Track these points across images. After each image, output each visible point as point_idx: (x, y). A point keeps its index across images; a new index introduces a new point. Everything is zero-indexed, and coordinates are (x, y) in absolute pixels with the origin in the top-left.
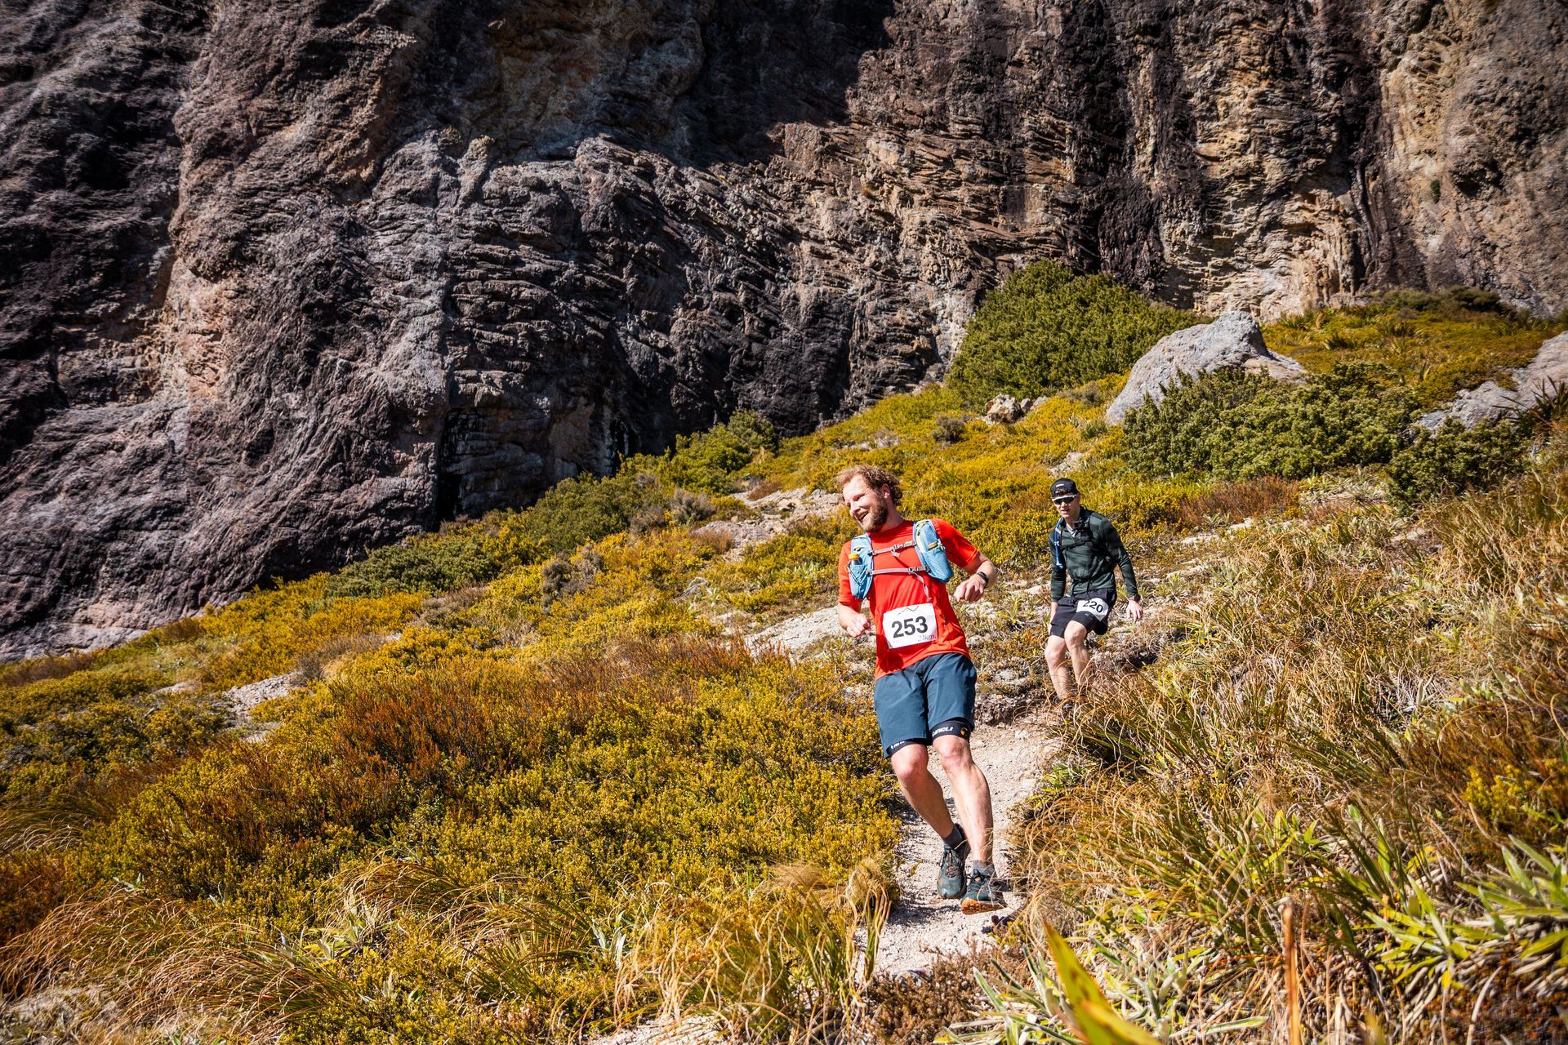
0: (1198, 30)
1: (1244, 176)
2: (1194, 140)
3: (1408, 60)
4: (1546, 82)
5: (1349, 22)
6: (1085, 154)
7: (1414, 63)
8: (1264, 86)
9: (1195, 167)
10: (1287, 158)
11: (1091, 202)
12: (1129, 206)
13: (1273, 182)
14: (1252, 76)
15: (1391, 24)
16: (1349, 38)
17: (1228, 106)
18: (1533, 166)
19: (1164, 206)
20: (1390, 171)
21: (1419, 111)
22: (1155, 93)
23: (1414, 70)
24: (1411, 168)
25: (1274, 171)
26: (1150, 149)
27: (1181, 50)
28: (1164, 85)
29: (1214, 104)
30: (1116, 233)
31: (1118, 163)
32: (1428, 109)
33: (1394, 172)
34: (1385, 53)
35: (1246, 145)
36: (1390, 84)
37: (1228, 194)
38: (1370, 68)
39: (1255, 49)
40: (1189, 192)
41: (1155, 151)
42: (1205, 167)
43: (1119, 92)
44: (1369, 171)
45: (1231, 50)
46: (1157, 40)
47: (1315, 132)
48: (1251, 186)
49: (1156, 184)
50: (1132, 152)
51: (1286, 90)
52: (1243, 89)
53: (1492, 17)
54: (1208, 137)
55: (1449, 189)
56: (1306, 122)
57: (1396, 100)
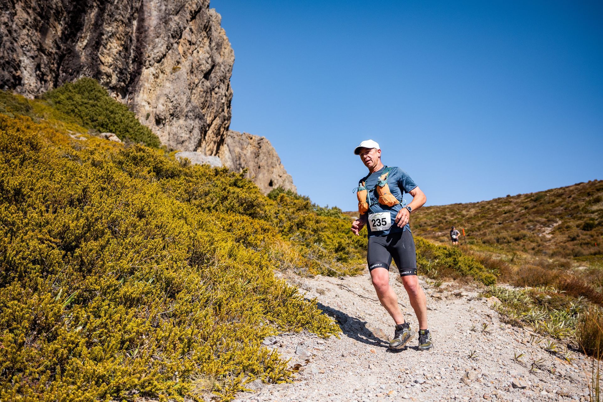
0: (112, 14)
1: (109, 76)
2: (98, 51)
3: (152, 69)
4: (180, 103)
5: (141, 44)
6: (66, 29)
7: (154, 72)
8: (121, 48)
9: (96, 61)
10: (119, 78)
11: (64, 49)
12: (74, 60)
13: (113, 83)
14: (119, 42)
15: (153, 56)
16: (140, 49)
17: (111, 48)
18: (171, 125)
19: (85, 69)
20: (136, 100)
21: (150, 88)
22: (93, 25)
23: (154, 75)
24: (142, 104)
25: (114, 81)
26: (85, 43)
27: (106, 16)
28: (97, 24)
29: (107, 43)
30: (68, 68)
31: (72, 40)
32: (152, 89)
33: (137, 102)
34: (147, 63)
35: (111, 65)
36: (145, 73)
37: (102, 79)
38: (142, 64)
39: (123, 34)
40: (93, 70)
41: (86, 46)
42: (99, 64)
43: (83, 14)
44: (131, 96)
45: (117, 28)
46: (101, 6)
47: (127, 74)
48: (108, 80)
49: (83, 59)
50: (78, 40)
51: (125, 55)
52: (116, 45)
53: (174, 74)
54: (102, 53)
55: (152, 119)
56: (126, 69)
57: (145, 80)
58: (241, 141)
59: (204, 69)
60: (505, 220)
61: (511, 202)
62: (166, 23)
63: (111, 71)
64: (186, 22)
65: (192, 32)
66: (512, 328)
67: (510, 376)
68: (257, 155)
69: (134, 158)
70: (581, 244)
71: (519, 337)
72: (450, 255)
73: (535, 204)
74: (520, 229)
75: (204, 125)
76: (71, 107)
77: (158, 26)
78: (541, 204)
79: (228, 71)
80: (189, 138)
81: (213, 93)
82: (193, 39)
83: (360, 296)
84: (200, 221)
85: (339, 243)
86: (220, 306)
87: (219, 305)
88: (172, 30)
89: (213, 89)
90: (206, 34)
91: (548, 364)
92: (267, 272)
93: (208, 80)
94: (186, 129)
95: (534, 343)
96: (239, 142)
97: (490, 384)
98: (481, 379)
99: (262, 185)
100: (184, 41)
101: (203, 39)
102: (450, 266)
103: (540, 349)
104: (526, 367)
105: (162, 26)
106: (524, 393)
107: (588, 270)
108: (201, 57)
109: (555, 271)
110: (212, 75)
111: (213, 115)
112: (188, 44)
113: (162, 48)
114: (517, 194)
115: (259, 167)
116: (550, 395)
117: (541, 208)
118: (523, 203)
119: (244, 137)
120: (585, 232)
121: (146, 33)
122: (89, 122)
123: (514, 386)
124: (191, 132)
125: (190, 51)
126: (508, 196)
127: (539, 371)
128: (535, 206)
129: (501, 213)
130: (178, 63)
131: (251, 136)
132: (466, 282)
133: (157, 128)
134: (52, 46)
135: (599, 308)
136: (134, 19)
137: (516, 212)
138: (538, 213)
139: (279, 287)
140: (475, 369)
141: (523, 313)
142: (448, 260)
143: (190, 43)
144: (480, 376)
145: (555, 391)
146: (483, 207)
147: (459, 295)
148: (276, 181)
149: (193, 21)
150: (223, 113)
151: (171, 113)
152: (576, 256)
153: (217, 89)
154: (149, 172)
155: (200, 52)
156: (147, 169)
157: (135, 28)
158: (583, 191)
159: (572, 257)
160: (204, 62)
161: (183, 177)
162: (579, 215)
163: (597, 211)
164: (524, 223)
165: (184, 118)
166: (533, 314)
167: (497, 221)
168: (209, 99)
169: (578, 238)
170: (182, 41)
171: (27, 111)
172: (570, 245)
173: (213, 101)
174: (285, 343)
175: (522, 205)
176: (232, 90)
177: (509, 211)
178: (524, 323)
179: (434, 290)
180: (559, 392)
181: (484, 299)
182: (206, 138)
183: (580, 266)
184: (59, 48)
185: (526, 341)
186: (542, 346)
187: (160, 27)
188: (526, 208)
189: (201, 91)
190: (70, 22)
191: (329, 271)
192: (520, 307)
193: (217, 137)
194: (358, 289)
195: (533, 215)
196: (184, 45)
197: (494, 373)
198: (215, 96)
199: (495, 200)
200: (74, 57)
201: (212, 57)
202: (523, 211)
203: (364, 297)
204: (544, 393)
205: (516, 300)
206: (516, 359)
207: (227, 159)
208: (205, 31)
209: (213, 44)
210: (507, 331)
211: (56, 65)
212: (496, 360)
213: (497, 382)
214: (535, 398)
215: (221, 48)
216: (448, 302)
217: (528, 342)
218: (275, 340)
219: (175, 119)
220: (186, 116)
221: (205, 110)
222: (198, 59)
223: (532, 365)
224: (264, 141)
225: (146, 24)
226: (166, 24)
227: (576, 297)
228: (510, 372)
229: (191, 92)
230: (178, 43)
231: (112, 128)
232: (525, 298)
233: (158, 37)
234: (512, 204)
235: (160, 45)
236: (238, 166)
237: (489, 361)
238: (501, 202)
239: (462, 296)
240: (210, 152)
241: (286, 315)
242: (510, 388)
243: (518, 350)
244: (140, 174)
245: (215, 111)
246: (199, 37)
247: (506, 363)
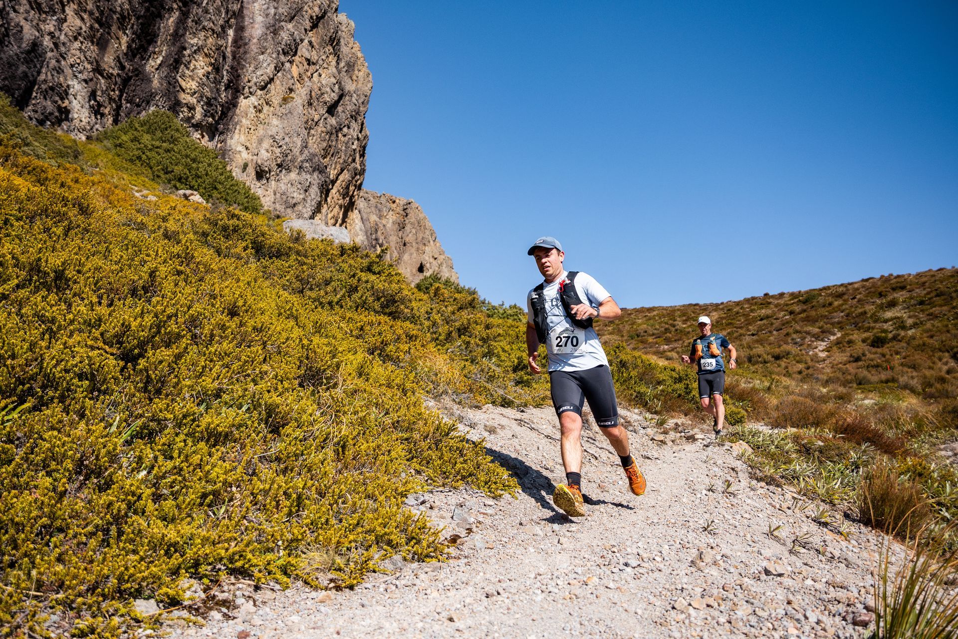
0: (199, 19)
1: (191, 108)
2: (177, 73)
3: (253, 99)
4: (293, 148)
5: (239, 63)
6: (133, 40)
7: (256, 104)
8: (210, 69)
9: (174, 87)
10: (205, 111)
11: (129, 70)
12: (142, 86)
13: (197, 119)
14: (207, 60)
15: (255, 80)
16: (237, 71)
17: (195, 68)
18: (278, 180)
19: (157, 98)
20: (228, 144)
21: (250, 126)
22: (171, 35)
23: (255, 107)
24: (238, 149)
25: (198, 115)
26: (159, 62)
27: (190, 23)
28: (177, 34)
29: (190, 61)
30: (134, 96)
31: (142, 56)
32: (253, 128)
33: (230, 146)
34: (247, 90)
35: (195, 93)
36: (242, 104)
37: (182, 112)
38: (239, 91)
39: (213, 48)
40: (169, 99)
41: (160, 65)
42: (178, 91)
43: (158, 19)
44: (222, 138)
45: (205, 40)
46: (184, 9)
47: (216, 106)
48: (190, 115)
49: (156, 83)
50: (150, 57)
51: (215, 78)
52: (202, 64)
53: (284, 106)
54: (183, 76)
55: (251, 171)
56: (215, 99)
57: (243, 114)
58: (379, 205)
59: (328, 99)
60: (760, 329)
61: (770, 303)
62: (275, 32)
63: (195, 101)
64: (304, 32)
65: (313, 47)
66: (767, 487)
67: (762, 557)
68: (402, 227)
69: (225, 228)
70: (868, 367)
71: (776, 500)
72: (680, 380)
73: (805, 307)
74: (782, 343)
75: (326, 181)
76: (136, 153)
77: (263, 38)
78: (813, 307)
79: (363, 103)
80: (304, 199)
81: (340, 135)
82: (314, 56)
83: (547, 437)
84: (317, 322)
85: (518, 358)
86: (344, 447)
87: (342, 447)
88: (283, 43)
89: (341, 129)
90: (332, 50)
91: (816, 541)
92: (413, 399)
93: (333, 116)
94: (299, 186)
95: (797, 510)
96: (376, 207)
97: (732, 570)
98: (721, 562)
99: (408, 270)
100: (300, 60)
101: (327, 57)
102: (680, 395)
103: (805, 519)
104: (784, 544)
105: (269, 38)
106: (781, 583)
107: (876, 404)
108: (324, 82)
109: (830, 406)
110: (340, 109)
111: (338, 167)
112: (305, 64)
113: (269, 68)
114: (780, 292)
115: (405, 245)
116: (818, 586)
117: (813, 313)
118: (787, 305)
119: (383, 200)
120: (874, 350)
121: (247, 47)
122: (161, 174)
123: (767, 572)
124: (306, 191)
125: (309, 74)
126: (766, 295)
127: (803, 550)
128: (804, 311)
129: (755, 320)
130: (291, 90)
131: (394, 198)
132: (703, 420)
133: (259, 184)
134: (113, 65)
135: (890, 459)
136: (230, 27)
137: (776, 319)
138: (809, 321)
139: (430, 422)
140: (712, 548)
141: (783, 466)
142: (678, 386)
143: (309, 62)
144: (719, 557)
145: (824, 580)
146: (729, 310)
147: (692, 439)
148: (428, 265)
149: (314, 30)
150: (353, 164)
151: (279, 162)
152: (860, 384)
153: (345, 130)
154: (245, 249)
155: (323, 76)
156: (242, 244)
157: (230, 39)
158: (872, 290)
159: (855, 385)
160: (328, 89)
161: (293, 257)
162: (867, 325)
163: (891, 319)
164: (788, 334)
165: (297, 171)
166: (798, 468)
167: (748, 330)
168: (334, 143)
169: (863, 358)
170: (297, 58)
171: (76, 157)
172: (851, 368)
173: (340, 146)
174: (437, 503)
175: (786, 308)
176: (367, 131)
177: (767, 317)
178: (783, 481)
179: (656, 430)
180: (830, 582)
181: (728, 445)
182: (329, 199)
183: (866, 398)
184: (122, 68)
185: (785, 507)
186: (808, 514)
187: (266, 39)
188: (791, 313)
189: (322, 132)
190: (139, 31)
191: (504, 399)
192: (779, 457)
193: (344, 198)
194: (544, 426)
195: (801, 324)
196: (300, 65)
197: (739, 554)
198: (343, 139)
199: (747, 301)
200: (142, 80)
201: (340, 83)
202: (787, 317)
203: (554, 439)
204: (809, 582)
205: (773, 447)
206: (771, 534)
207: (358, 230)
208: (331, 45)
209: (342, 64)
210: (759, 492)
211: (117, 92)
212: (742, 534)
213: (743, 566)
214: (797, 589)
215: (353, 70)
216: (675, 448)
217: (789, 508)
218: (422, 499)
219: (284, 171)
220: (301, 167)
221: (328, 159)
222: (319, 85)
223: (794, 542)
224: (413, 206)
225: (246, 34)
226: (275, 34)
227: (859, 444)
228: (763, 552)
229: (309, 133)
230: (291, 62)
231: (193, 183)
232: (786, 444)
233: (263, 53)
234: (772, 306)
235: (265, 65)
236: (374, 243)
237: (733, 536)
238: (756, 303)
239: (697, 440)
240: (333, 221)
241: (439, 462)
242: (761, 576)
243: (774, 519)
244: (232, 251)
245: (341, 161)
246: (321, 53)
247: (756, 539)
